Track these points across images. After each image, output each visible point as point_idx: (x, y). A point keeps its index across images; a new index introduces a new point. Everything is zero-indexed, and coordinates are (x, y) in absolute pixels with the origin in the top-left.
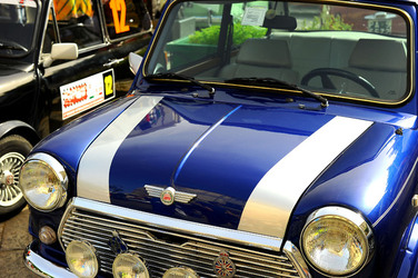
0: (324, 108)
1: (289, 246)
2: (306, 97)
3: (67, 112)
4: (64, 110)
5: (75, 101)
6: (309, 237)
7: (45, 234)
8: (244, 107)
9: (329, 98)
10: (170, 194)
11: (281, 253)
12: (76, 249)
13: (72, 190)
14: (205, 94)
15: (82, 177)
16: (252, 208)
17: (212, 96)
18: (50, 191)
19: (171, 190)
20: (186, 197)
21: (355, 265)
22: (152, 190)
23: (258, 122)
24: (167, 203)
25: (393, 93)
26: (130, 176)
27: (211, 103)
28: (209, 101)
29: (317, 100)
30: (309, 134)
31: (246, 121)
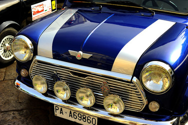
0: (153, 16)
1: (135, 79)
2: (145, 10)
3: (34, 17)
4: (33, 16)
5: (38, 12)
6: (145, 75)
7: (23, 73)
8: (116, 15)
9: (155, 11)
10: (80, 54)
11: (131, 82)
12: (37, 79)
13: (35, 52)
14: (98, 8)
15: (40, 46)
16: (118, 61)
17: (101, 9)
18: (25, 52)
19: (81, 52)
20: (87, 56)
21: (165, 88)
22: (71, 52)
23: (122, 22)
24: (79, 58)
25: (186, 9)
26: (62, 45)
27: (100, 13)
28: (99, 12)
29: (150, 12)
30: (145, 28)
31: (116, 21)
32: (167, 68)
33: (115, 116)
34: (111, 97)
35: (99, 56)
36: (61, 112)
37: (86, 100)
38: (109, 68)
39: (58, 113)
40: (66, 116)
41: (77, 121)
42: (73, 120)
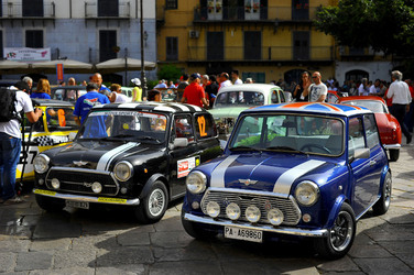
0: (306, 157)
1: (291, 197)
2: (301, 154)
3: (181, 174)
5: (183, 169)
7: (195, 205)
10: (248, 182)
11: (288, 199)
12: (211, 205)
13: (208, 185)
15: (212, 181)
16: (278, 185)
19: (249, 180)
20: (254, 182)
22: (241, 181)
24: (247, 185)
26: (230, 179)
29: (305, 154)
32: (316, 186)
33: (276, 227)
34: (275, 210)
35: (262, 183)
36: (231, 233)
37: (253, 217)
38: (271, 189)
39: (227, 235)
40: (235, 236)
41: (245, 238)
42: (241, 238)
